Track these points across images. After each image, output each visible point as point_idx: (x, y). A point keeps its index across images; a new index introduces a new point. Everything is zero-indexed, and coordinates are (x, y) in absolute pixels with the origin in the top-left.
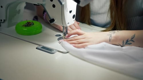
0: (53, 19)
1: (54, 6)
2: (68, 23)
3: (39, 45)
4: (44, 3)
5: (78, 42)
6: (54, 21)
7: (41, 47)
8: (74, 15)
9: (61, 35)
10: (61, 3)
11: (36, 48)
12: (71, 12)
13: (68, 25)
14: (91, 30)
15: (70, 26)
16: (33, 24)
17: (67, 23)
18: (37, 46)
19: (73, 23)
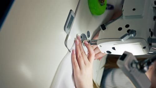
0: (105, 29)
1: (120, 29)
2: (101, 46)
3: (75, 14)
4: (124, 17)
5: (80, 57)
6: (103, 30)
7: (73, 15)
8: (111, 53)
9: (88, 38)
10: (122, 38)
11: (71, 10)
12: (114, 48)
13: (99, 46)
14: (97, 71)
15: (98, 48)
16: (101, 5)
17: (101, 44)
18: (74, 10)
19: (101, 52)
